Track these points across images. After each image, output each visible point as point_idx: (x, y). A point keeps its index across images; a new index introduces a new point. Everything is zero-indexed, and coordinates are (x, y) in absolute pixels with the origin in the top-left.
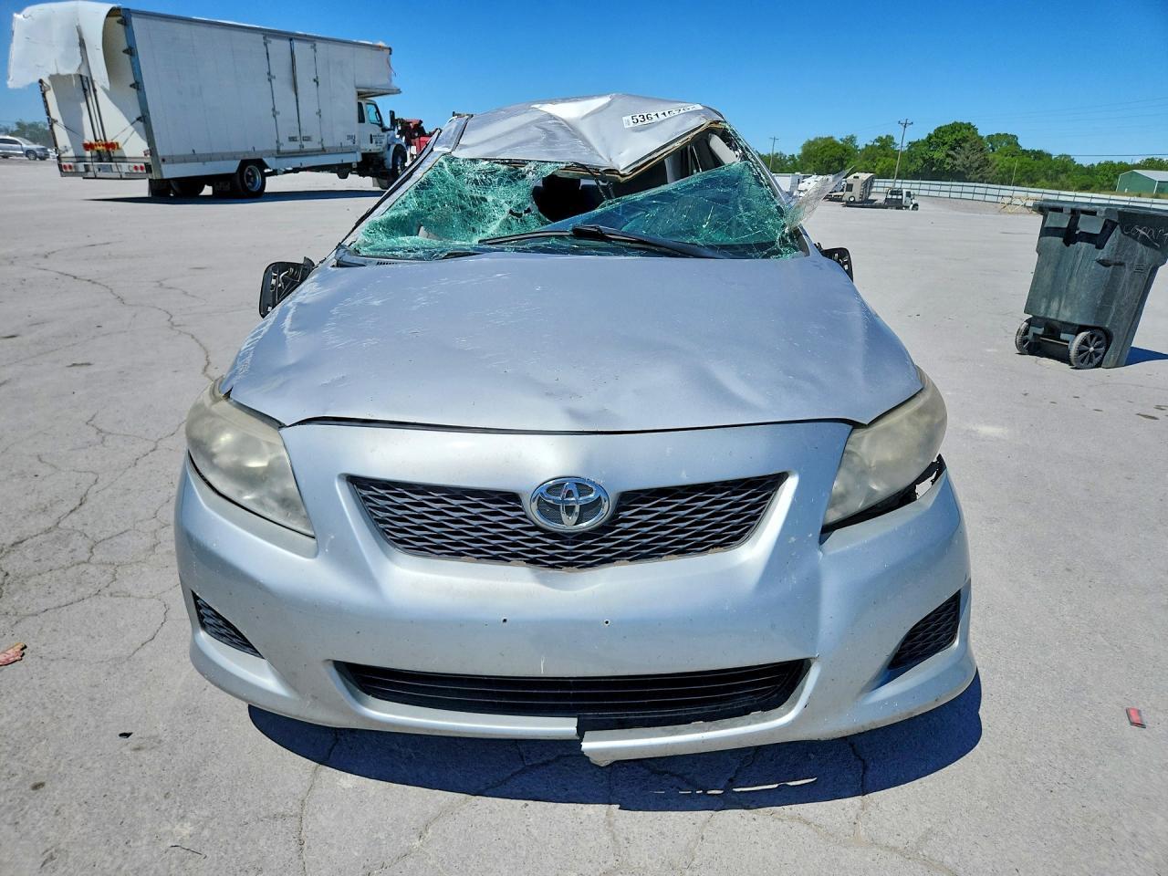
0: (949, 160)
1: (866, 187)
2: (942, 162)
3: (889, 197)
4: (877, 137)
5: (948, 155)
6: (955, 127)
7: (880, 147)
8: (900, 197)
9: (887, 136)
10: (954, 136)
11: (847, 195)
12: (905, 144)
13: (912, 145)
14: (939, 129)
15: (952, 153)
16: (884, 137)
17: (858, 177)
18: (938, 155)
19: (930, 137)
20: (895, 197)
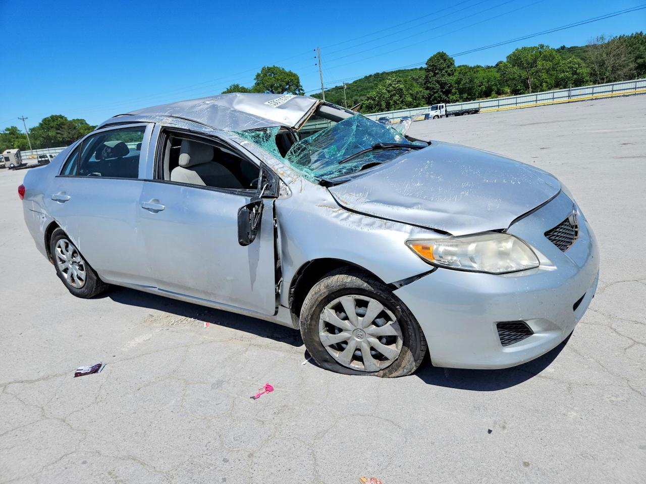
0: (59, 135)
1: (17, 157)
2: (55, 137)
3: (40, 159)
4: (5, 128)
5: (57, 133)
6: (54, 118)
7: (10, 134)
8: (47, 159)
9: (12, 127)
10: (56, 123)
11: (8, 164)
12: (28, 130)
13: (32, 130)
14: (45, 120)
15: (59, 131)
16: (10, 128)
17: (10, 152)
18: (52, 133)
19: (41, 124)
20: (43, 159)
